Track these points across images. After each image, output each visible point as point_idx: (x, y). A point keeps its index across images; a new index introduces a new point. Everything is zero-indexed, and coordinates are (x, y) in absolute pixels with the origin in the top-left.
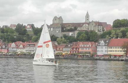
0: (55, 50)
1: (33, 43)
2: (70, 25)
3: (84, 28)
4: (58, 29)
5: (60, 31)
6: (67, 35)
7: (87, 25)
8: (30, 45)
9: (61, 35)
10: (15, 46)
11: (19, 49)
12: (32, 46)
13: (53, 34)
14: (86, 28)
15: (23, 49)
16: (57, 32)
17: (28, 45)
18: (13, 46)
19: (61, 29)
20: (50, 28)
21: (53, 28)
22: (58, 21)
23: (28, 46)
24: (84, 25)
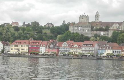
0: (121, 51)
1: (91, 43)
2: (97, 25)
3: (114, 28)
4: (87, 28)
5: (90, 30)
6: (98, 34)
7: (117, 25)
8: (87, 45)
9: (91, 34)
10: (67, 46)
11: (73, 49)
12: (91, 46)
13: (81, 33)
14: (116, 27)
15: (78, 49)
16: (86, 31)
17: (85, 44)
18: (65, 46)
19: (90, 28)
20: (77, 27)
21: (81, 27)
22: (85, 20)
23: (85, 46)
24: (115, 25)
